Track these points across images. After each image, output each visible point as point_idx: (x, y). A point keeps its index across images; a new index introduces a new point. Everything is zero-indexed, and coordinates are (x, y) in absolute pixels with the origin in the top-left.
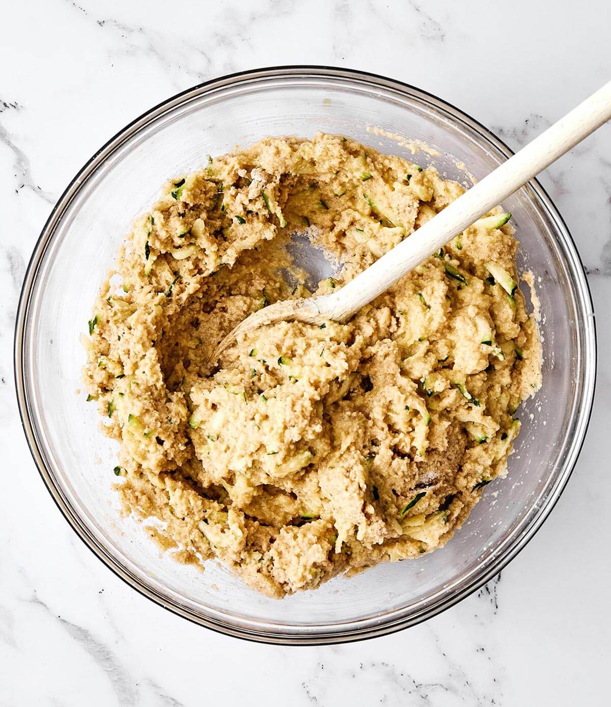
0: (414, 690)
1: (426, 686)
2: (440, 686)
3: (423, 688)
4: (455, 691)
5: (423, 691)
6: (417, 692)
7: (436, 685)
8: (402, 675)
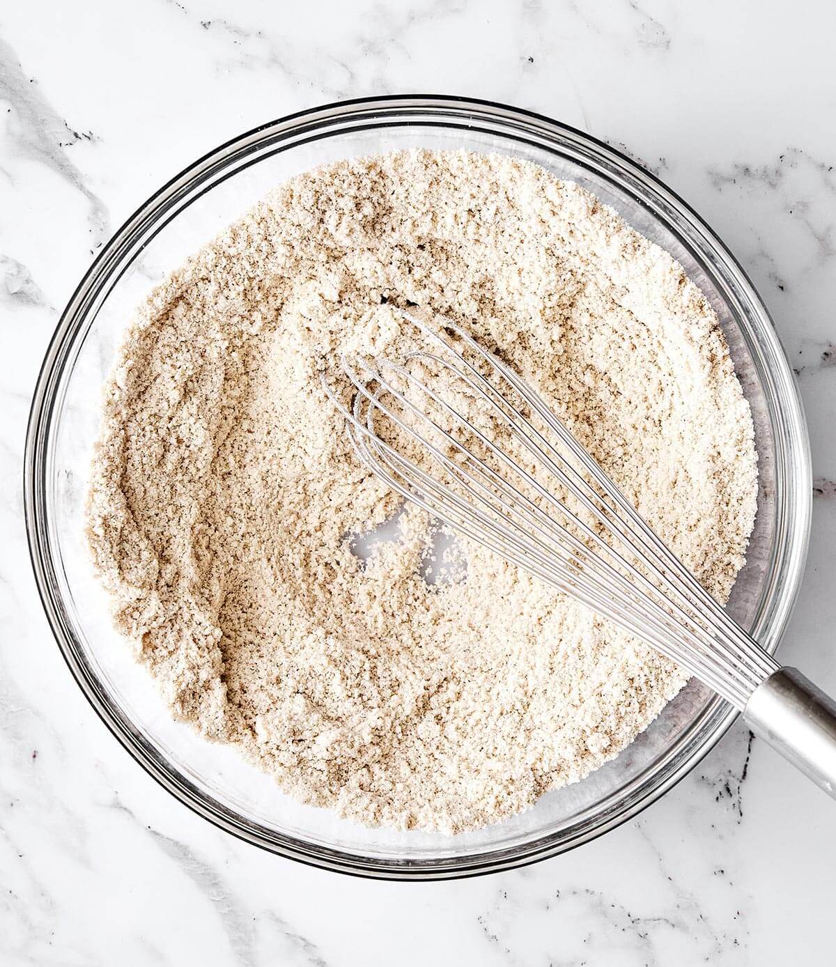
0: (630, 927)
1: (645, 920)
2: (665, 922)
3: (642, 923)
4: (685, 929)
5: (641, 928)
6: (633, 928)
7: (658, 920)
8: (613, 906)
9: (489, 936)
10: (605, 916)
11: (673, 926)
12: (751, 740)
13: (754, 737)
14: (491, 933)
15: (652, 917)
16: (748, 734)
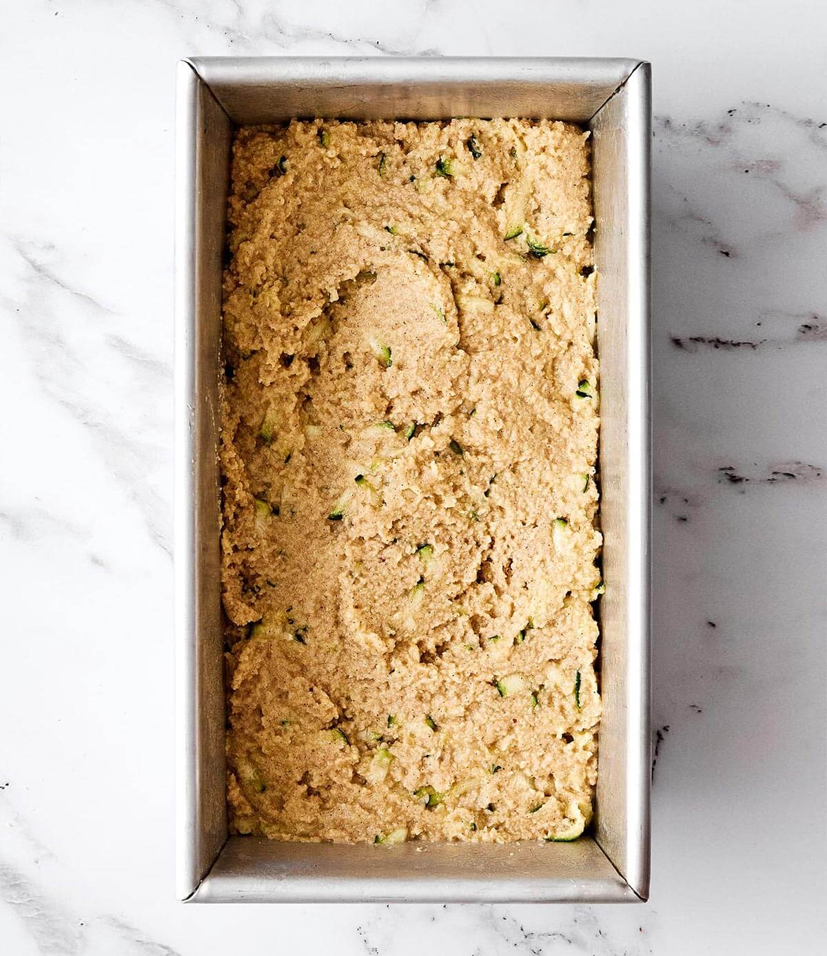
0: (522, 942)
1: (539, 935)
2: (561, 938)
3: (535, 938)
4: (582, 945)
5: (535, 943)
6: (526, 944)
7: (554, 935)
8: (505, 919)
9: (368, 949)
10: (496, 929)
11: (570, 942)
12: (658, 742)
13: (662, 739)
14: (372, 945)
15: (546, 932)
16: (655, 734)
